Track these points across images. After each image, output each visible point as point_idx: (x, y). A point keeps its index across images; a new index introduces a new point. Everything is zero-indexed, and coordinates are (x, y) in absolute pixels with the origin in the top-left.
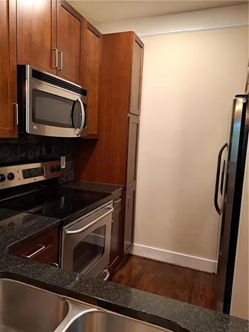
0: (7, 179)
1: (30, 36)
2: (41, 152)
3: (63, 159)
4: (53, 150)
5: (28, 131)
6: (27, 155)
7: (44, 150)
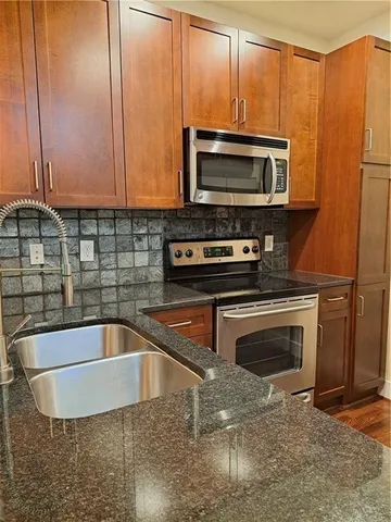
0: (184, 256)
1: (200, 93)
2: (234, 228)
3: (269, 239)
4: (253, 226)
5: (192, 200)
6: (214, 231)
7: (238, 226)
